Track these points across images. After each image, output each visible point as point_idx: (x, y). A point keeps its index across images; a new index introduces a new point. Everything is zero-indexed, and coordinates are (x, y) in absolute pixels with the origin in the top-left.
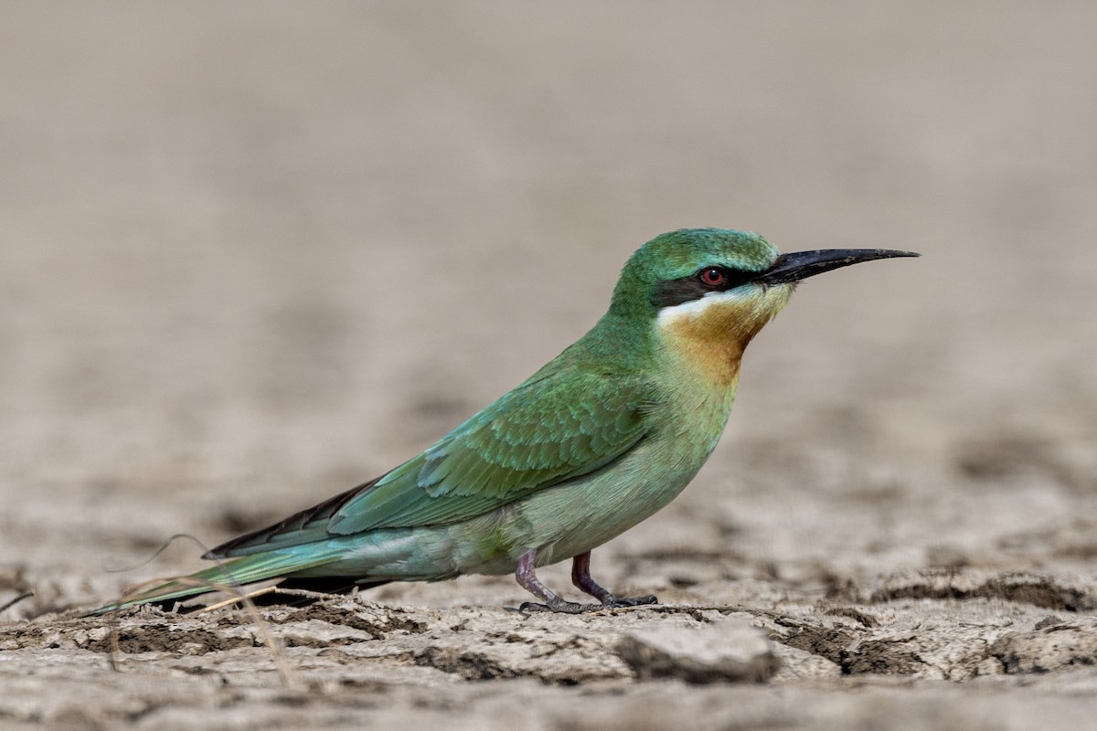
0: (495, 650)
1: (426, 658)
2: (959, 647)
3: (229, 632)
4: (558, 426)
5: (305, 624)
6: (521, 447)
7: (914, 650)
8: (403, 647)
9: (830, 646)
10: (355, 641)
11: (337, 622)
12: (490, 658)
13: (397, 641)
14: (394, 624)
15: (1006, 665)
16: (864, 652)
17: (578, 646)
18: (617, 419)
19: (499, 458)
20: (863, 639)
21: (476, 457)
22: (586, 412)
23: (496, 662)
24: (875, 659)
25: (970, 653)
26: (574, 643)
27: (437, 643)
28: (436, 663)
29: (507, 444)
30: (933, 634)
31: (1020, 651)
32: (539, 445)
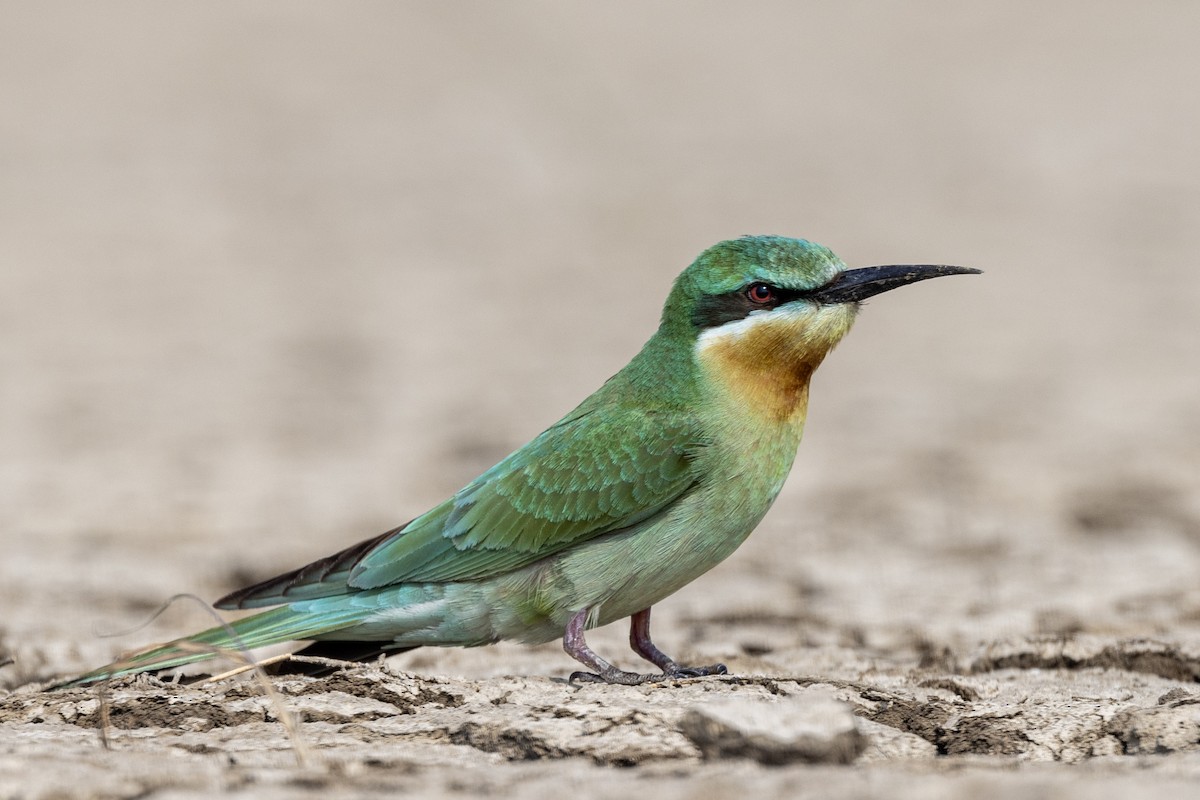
0: (541, 727)
1: (462, 735)
2: (1072, 724)
3: (238, 706)
4: (597, 472)
5: (325, 696)
6: (556, 495)
7: (1019, 727)
8: (436, 722)
9: (925, 723)
10: (382, 715)
11: (361, 694)
12: (535, 735)
13: (429, 716)
14: (426, 697)
15: (1124, 744)
16: (963, 729)
17: (636, 722)
18: (662, 464)
19: (531, 507)
20: (962, 715)
21: (507, 506)
22: (627, 456)
23: (542, 741)
24: (975, 738)
25: (1084, 730)
26: (632, 719)
27: (474, 718)
28: (474, 741)
29: (540, 491)
30: (1042, 708)
31: (1141, 728)
32: (575, 493)
